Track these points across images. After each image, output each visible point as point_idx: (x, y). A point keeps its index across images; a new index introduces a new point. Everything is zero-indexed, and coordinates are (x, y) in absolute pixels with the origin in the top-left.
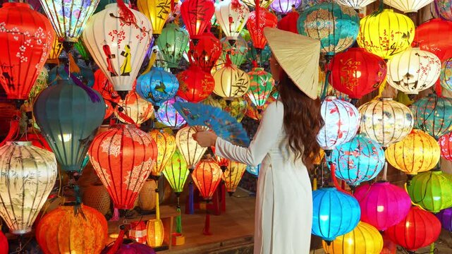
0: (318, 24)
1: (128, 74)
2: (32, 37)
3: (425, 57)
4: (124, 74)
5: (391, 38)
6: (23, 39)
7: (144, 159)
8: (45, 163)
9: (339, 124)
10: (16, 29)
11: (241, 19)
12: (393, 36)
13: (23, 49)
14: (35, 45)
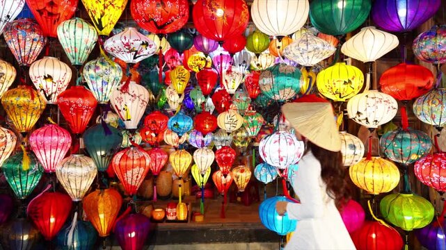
0: (264, 81)
1: (130, 120)
2: (75, 103)
3: (373, 98)
4: (128, 120)
5: (333, 86)
6: (71, 104)
7: (133, 167)
8: (81, 166)
9: (279, 151)
10: (67, 100)
11: (232, 80)
12: (334, 84)
13: (72, 109)
14: (78, 107)
